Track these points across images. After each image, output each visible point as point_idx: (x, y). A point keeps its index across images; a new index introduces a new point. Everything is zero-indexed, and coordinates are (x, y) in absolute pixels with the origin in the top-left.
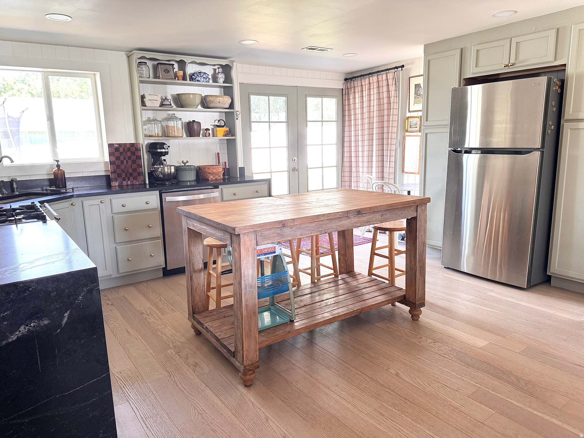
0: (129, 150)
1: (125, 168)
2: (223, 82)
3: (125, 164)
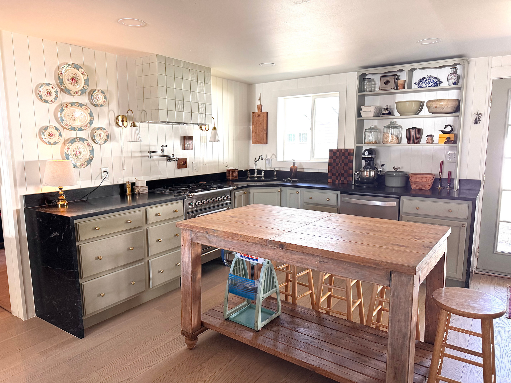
0: (343, 154)
1: (339, 169)
2: (454, 83)
3: (339, 165)
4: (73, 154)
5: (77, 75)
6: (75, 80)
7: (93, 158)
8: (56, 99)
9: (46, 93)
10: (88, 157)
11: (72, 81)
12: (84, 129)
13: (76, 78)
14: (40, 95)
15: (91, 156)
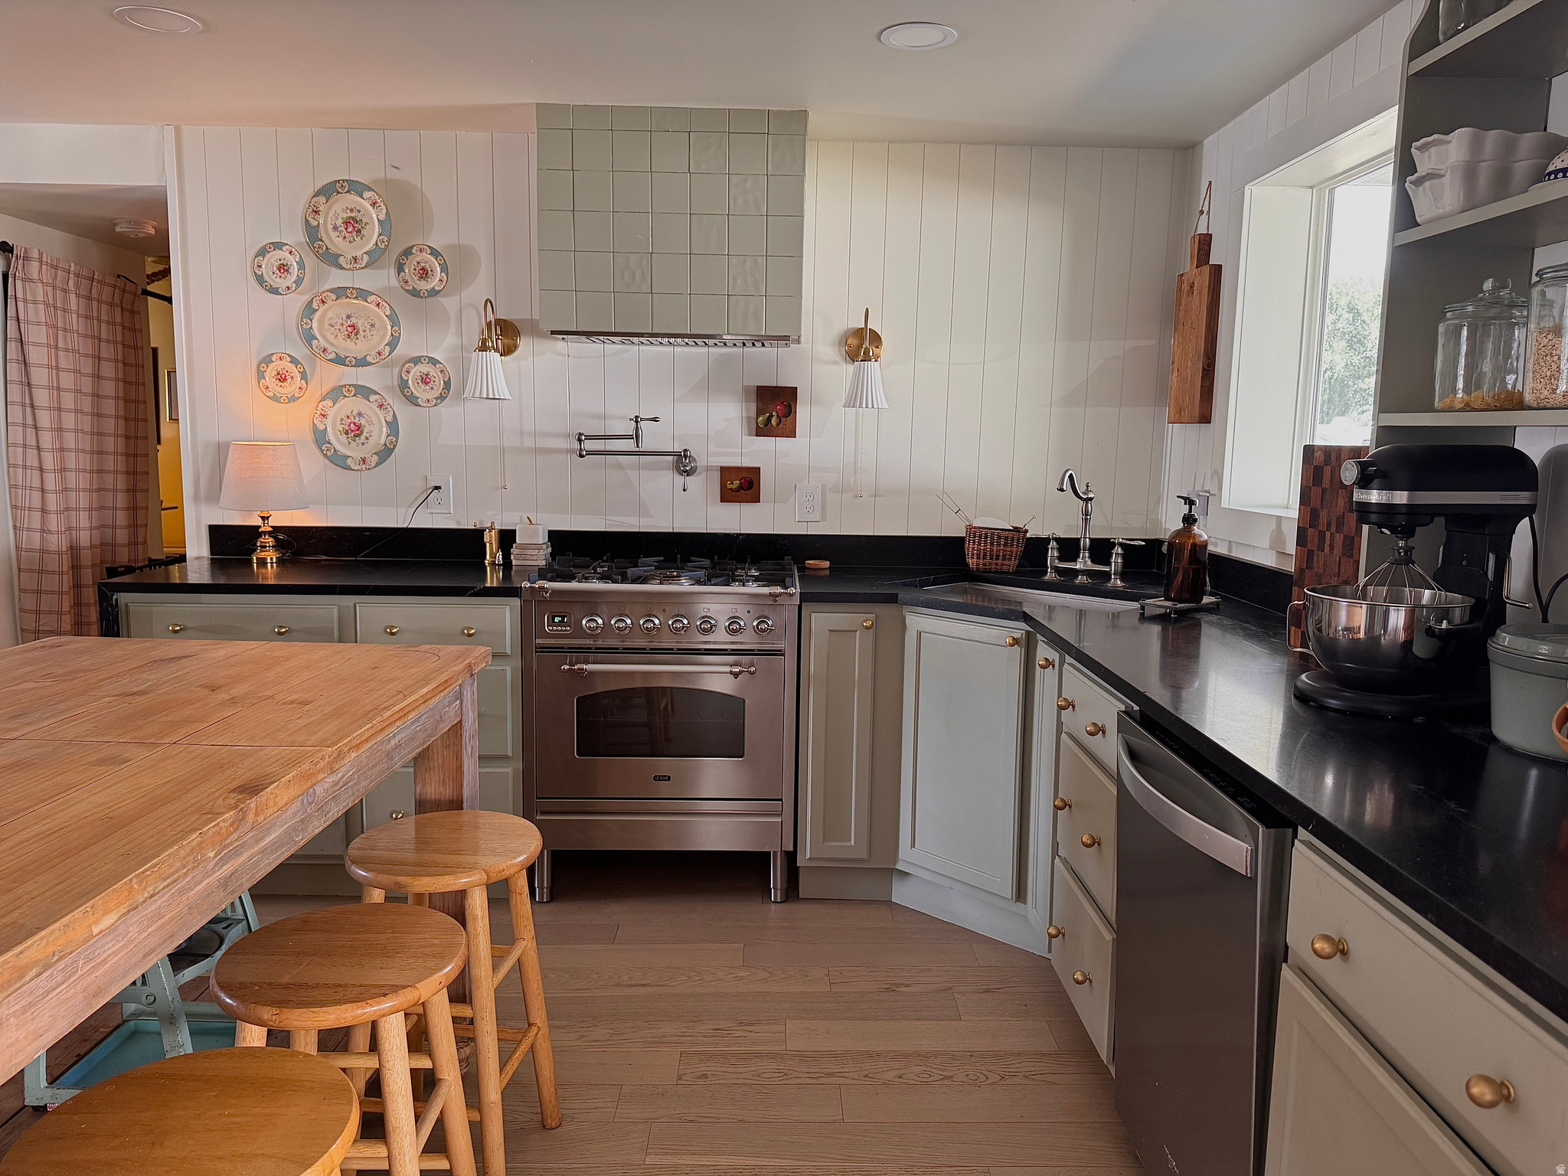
1: (1324, 572)
3: (1326, 549)
4: (339, 431)
5: (359, 211)
6: (354, 227)
7: (395, 446)
8: (299, 282)
9: (275, 268)
10: (382, 441)
11: (346, 229)
12: (373, 362)
13: (356, 220)
14: (258, 276)
15: (390, 438)
